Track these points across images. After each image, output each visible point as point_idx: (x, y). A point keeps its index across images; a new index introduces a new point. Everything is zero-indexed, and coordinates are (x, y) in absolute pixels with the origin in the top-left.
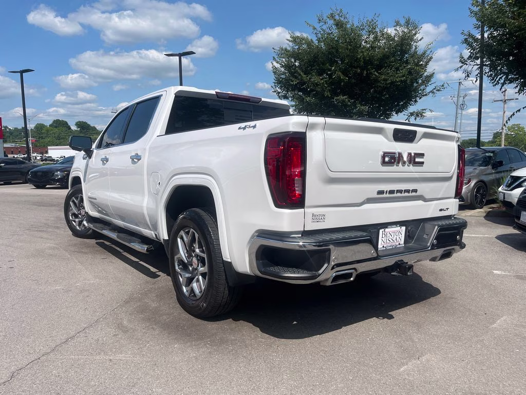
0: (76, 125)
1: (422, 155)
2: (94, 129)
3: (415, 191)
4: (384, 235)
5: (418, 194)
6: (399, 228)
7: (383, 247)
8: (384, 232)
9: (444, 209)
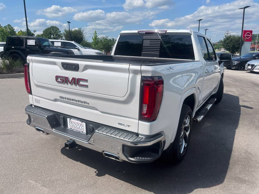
1: (86, 81)
6: (80, 122)
7: (71, 128)
8: (70, 121)
9: (124, 125)
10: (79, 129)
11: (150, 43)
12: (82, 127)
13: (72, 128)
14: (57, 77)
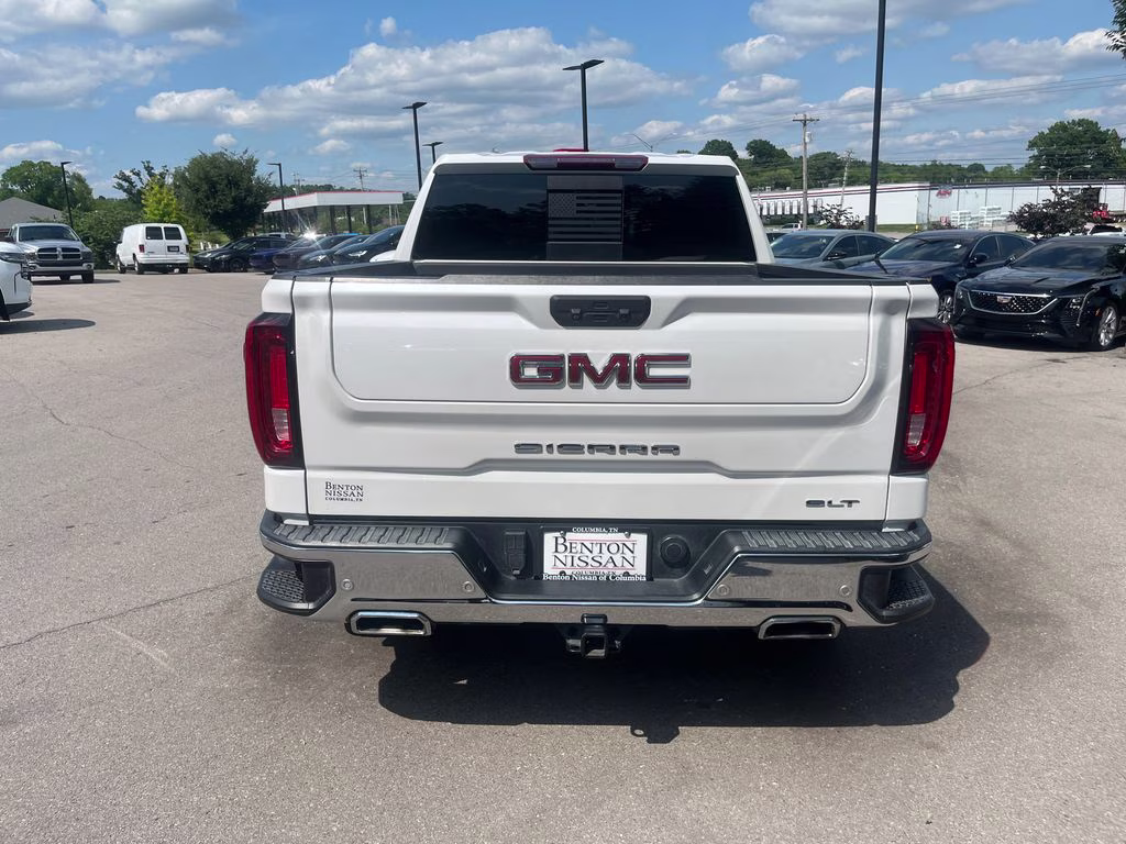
0: (747, 149)
1: (682, 359)
2: (783, 154)
3: (675, 450)
4: (561, 548)
5: (682, 456)
6: (621, 536)
7: (562, 573)
8: (561, 541)
9: (830, 502)
10: (611, 565)
11: (578, 205)
12: (628, 555)
13: (568, 572)
14: (517, 364)
